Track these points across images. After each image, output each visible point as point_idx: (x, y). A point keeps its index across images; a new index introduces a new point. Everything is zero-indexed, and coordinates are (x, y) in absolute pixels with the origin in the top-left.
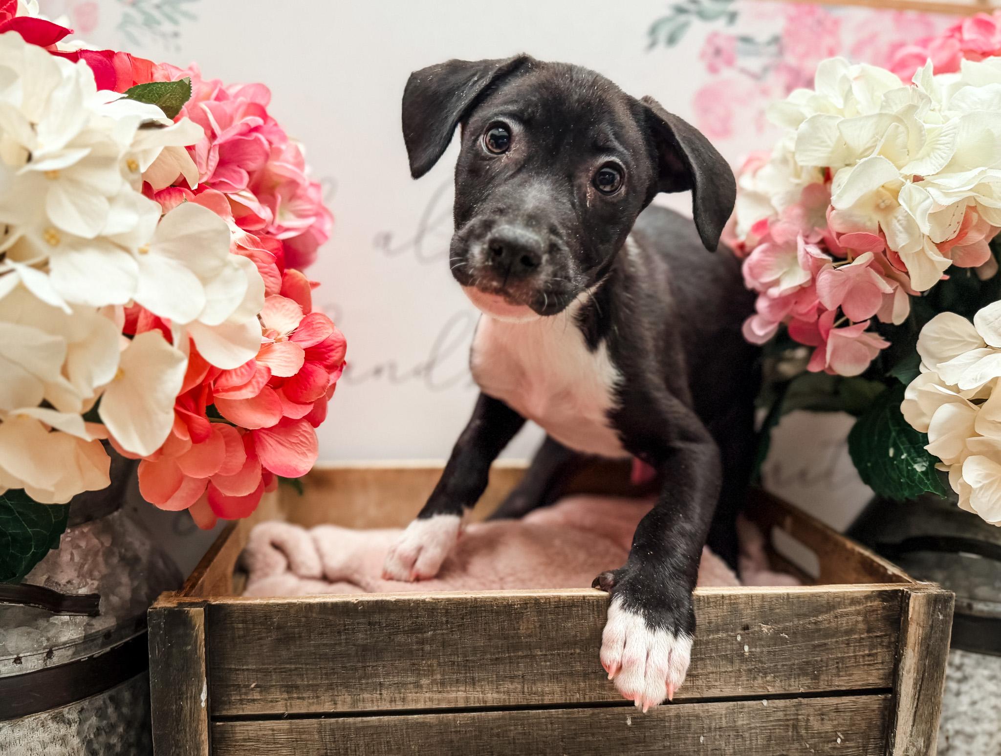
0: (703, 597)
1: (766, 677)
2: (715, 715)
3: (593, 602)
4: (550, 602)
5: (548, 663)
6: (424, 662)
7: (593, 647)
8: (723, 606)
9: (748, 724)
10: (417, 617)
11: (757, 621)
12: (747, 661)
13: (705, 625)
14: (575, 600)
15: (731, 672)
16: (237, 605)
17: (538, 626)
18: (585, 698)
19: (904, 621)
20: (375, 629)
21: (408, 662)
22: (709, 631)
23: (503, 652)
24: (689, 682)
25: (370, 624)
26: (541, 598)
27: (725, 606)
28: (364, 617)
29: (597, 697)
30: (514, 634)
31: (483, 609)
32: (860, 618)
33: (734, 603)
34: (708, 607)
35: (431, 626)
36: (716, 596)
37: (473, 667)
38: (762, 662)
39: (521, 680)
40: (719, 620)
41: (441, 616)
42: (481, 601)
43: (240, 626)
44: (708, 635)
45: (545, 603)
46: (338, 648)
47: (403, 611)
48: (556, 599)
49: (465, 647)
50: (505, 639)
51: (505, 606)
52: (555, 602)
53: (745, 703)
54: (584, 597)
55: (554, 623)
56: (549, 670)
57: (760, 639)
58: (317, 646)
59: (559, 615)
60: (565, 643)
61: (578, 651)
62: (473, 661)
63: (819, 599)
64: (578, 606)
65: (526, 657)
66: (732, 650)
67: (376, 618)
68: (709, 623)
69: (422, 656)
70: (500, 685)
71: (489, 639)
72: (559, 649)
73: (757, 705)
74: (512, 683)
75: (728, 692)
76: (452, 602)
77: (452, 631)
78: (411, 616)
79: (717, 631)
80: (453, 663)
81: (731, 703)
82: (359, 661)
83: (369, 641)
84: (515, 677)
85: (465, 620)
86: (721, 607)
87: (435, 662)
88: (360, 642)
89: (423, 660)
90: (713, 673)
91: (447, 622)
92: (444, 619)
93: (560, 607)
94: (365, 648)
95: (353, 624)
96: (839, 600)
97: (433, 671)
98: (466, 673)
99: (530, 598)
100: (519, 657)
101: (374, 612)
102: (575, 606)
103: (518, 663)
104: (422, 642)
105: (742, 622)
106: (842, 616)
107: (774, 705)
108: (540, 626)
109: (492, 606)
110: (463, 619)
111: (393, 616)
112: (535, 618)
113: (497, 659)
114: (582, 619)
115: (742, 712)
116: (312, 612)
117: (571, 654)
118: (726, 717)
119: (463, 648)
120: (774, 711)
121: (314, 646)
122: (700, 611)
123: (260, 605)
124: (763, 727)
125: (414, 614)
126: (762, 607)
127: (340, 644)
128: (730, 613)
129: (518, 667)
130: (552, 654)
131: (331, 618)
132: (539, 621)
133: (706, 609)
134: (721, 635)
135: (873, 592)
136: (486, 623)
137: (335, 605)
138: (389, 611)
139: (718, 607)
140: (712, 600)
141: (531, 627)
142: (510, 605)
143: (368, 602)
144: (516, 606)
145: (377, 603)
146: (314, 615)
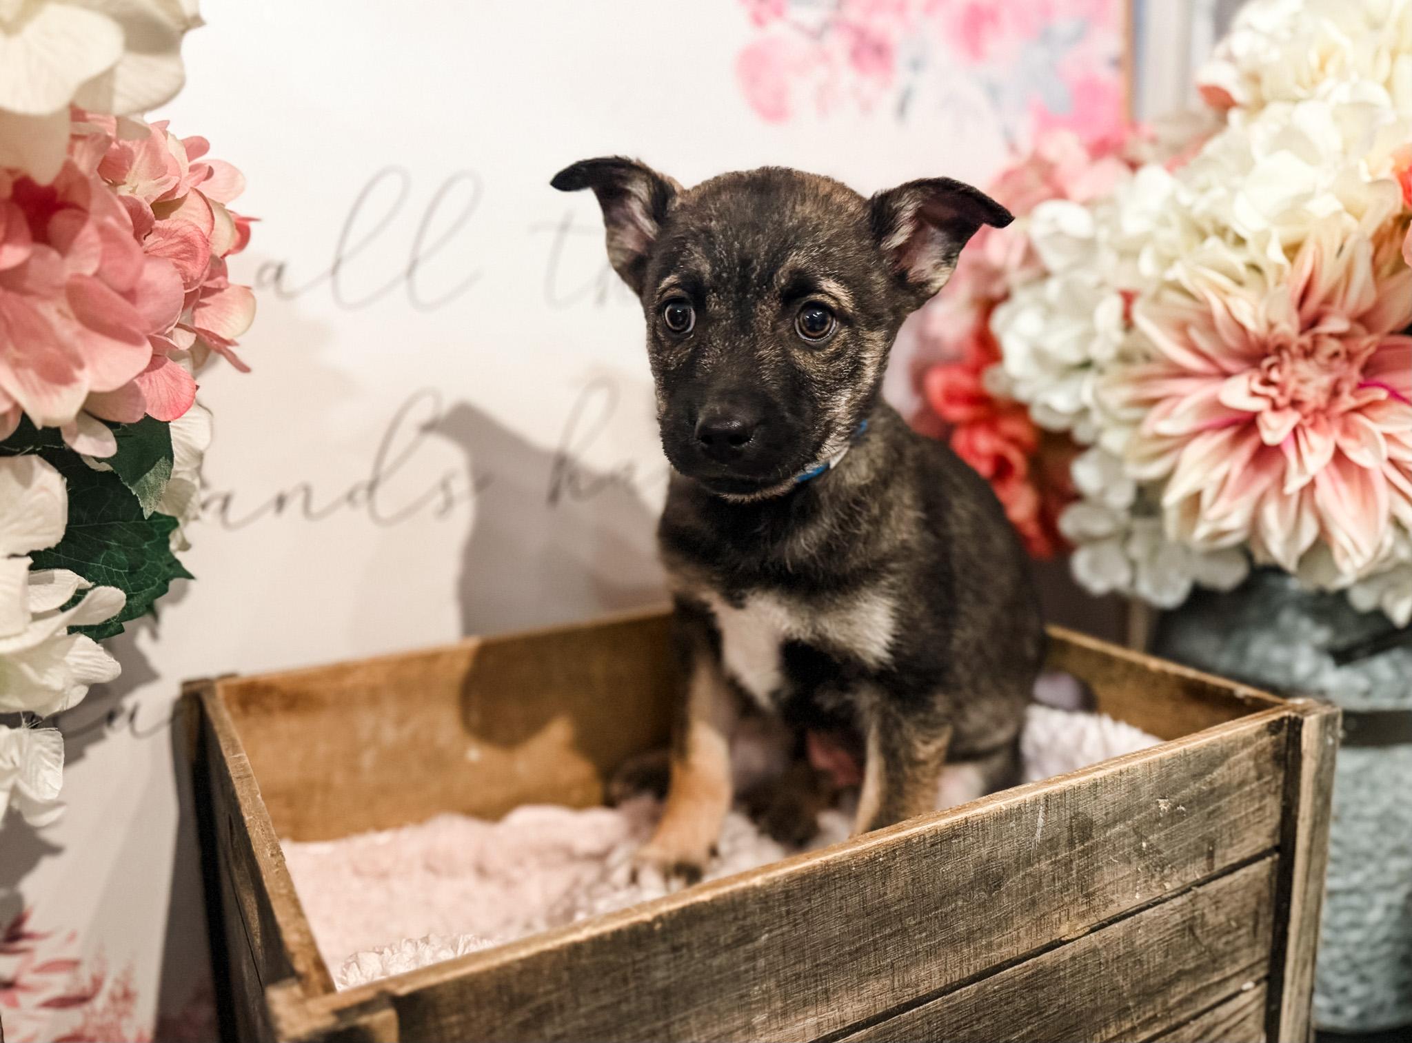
0: (1101, 778)
1: (1162, 871)
2: (1112, 941)
3: (977, 824)
5: (924, 934)
6: (757, 988)
7: (979, 891)
8: (1120, 786)
9: (1147, 941)
10: (745, 918)
11: (1154, 796)
12: (1145, 855)
13: (1101, 818)
14: (956, 828)
15: (1129, 875)
18: (969, 970)
19: (1293, 756)
20: (681, 957)
21: (735, 995)
22: (1107, 826)
23: (867, 936)
24: (1085, 906)
25: (675, 949)
27: (1123, 787)
28: (664, 940)
29: (983, 964)
30: (880, 903)
31: (837, 876)
32: (1251, 764)
33: (1133, 779)
34: (1105, 792)
35: (764, 926)
36: (1113, 775)
37: (826, 973)
38: (1159, 852)
39: (890, 971)
40: (1116, 807)
41: (780, 906)
42: (835, 865)
43: (454, 1019)
44: (1105, 832)
45: (919, 842)
46: (624, 1008)
47: (723, 912)
48: (933, 833)
49: (814, 946)
50: (868, 914)
51: (866, 863)
52: (931, 837)
53: (1143, 913)
55: (930, 871)
56: (925, 944)
57: (1158, 820)
58: (590, 1015)
59: (935, 856)
60: (944, 897)
61: (960, 903)
62: (826, 964)
63: (1215, 748)
65: (894, 933)
66: (1130, 845)
67: (684, 937)
68: (1107, 814)
69: (755, 979)
70: (863, 988)
71: (847, 922)
72: (937, 908)
73: (1154, 912)
74: (878, 980)
75: (1126, 903)
76: (794, 878)
77: (795, 926)
78: (736, 919)
79: (1115, 822)
80: (798, 976)
81: (1129, 919)
82: (658, 1019)
83: (673, 979)
84: (883, 968)
85: (812, 902)
87: (772, 983)
88: (660, 985)
89: (755, 985)
90: (1110, 883)
91: (788, 912)
92: (784, 909)
93: (937, 844)
94: (666, 993)
95: (647, 957)
96: (1231, 744)
97: (770, 998)
98: (817, 986)
99: (899, 841)
100: (885, 937)
101: (680, 927)
102: (957, 836)
103: (886, 947)
104: (752, 958)
105: (1140, 802)
106: (1235, 765)
107: (1171, 906)
108: (913, 879)
109: (850, 867)
110: (809, 901)
111: (708, 926)
112: (905, 870)
113: (857, 950)
114: (964, 853)
115: (1139, 928)
116: (579, 957)
117: (953, 910)
118: (1123, 940)
119: (811, 947)
120: (1171, 915)
121: (586, 1016)
122: (1097, 800)
123: (488, 972)
124: (1161, 939)
125: (741, 913)
126: (1160, 775)
127: (627, 1000)
128: (1127, 794)
129: (886, 952)
130: (927, 919)
131: (611, 958)
132: (913, 872)
133: (1103, 795)
134: (1119, 828)
135: (1263, 725)
136: (842, 898)
137: (617, 934)
138: (702, 919)
139: (1115, 789)
140: (1109, 781)
141: (901, 884)
142: (873, 860)
143: (670, 913)
144: (881, 859)
145: (683, 910)
146: (584, 961)
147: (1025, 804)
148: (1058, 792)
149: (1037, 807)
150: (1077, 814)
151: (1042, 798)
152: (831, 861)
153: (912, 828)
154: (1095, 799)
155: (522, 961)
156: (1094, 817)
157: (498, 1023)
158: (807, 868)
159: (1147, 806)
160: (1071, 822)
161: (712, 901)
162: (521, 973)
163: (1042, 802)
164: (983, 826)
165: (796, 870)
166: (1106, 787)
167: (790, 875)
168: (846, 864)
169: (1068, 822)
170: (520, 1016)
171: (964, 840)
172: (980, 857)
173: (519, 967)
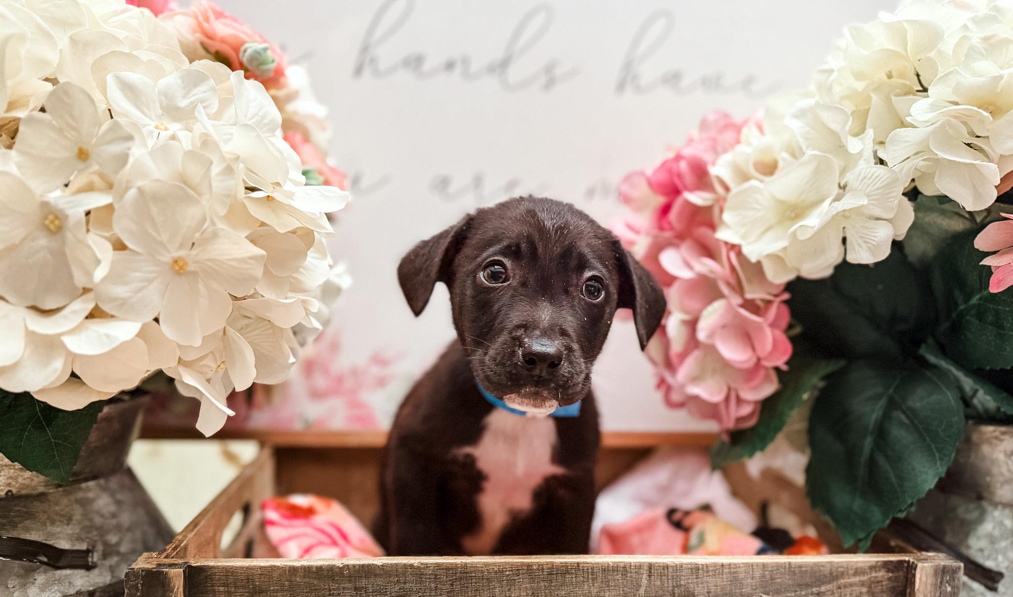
0: (702, 565)
3: (588, 569)
8: (723, 574)
10: (405, 583)
11: (757, 591)
13: (703, 594)
14: (569, 567)
16: (218, 567)
17: (530, 594)
19: (910, 593)
25: (356, 588)
27: (725, 576)
28: (350, 581)
31: (473, 575)
32: (864, 589)
33: (734, 573)
34: (707, 576)
36: (715, 565)
41: (430, 582)
42: (471, 568)
43: (222, 589)
45: (538, 569)
47: (390, 576)
48: (550, 566)
51: (496, 572)
54: (578, 564)
55: (547, 591)
59: (552, 582)
63: (822, 569)
64: (572, 574)
67: (363, 582)
68: (708, 593)
78: (399, 582)
86: (721, 576)
92: (433, 585)
93: (553, 574)
95: (338, 589)
96: (842, 570)
99: (523, 564)
101: (361, 576)
102: (569, 573)
105: (742, 592)
106: (845, 587)
109: (483, 572)
110: (452, 584)
111: (380, 581)
112: (527, 585)
114: (576, 587)
122: (699, 580)
123: (242, 568)
126: (763, 576)
128: (729, 583)
131: (315, 582)
132: (532, 588)
133: (705, 577)
135: (878, 562)
136: (476, 590)
137: (320, 569)
138: (376, 575)
139: (717, 576)
140: (710, 569)
142: (501, 572)
143: (354, 566)
144: (507, 573)
145: (363, 566)
146: (298, 579)
147: (631, 566)
148: (661, 564)
149: (642, 571)
150: (680, 586)
151: (645, 565)
152: (469, 564)
154: (697, 578)
155: (261, 568)
156: (696, 592)
158: (451, 564)
160: (673, 590)
163: (646, 568)
164: (592, 572)
166: (707, 572)
168: (480, 569)
169: (670, 588)
171: (576, 577)
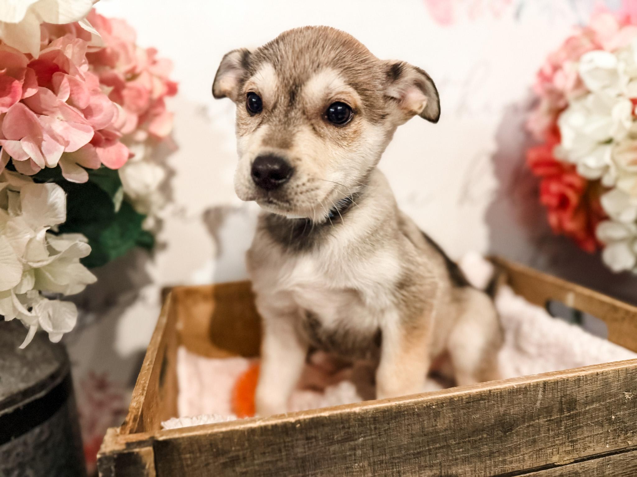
0: (583, 376)
1: (627, 434)
2: (589, 470)
3: (497, 394)
4: (462, 399)
5: (461, 450)
6: (357, 465)
7: (498, 431)
8: (597, 382)
9: (613, 473)
10: (349, 428)
11: (621, 390)
12: (613, 423)
13: (583, 399)
14: (483, 395)
15: (601, 434)
16: (183, 438)
17: (452, 421)
18: (490, 473)
20: (311, 443)
21: (343, 466)
22: (586, 404)
23: (424, 446)
24: (570, 447)
25: (308, 439)
26: (455, 397)
27: (599, 382)
28: (301, 433)
29: (500, 471)
30: (432, 430)
31: (406, 413)
33: (606, 378)
34: (586, 385)
35: (361, 434)
36: (592, 375)
37: (398, 462)
38: (623, 422)
39: (439, 467)
40: (594, 394)
41: (370, 424)
42: (405, 407)
43: (188, 456)
44: (586, 407)
45: (458, 400)
46: (280, 464)
47: (336, 424)
48: (468, 396)
49: (391, 447)
50: (425, 435)
51: (424, 408)
52: (467, 398)
53: (611, 456)
54: (490, 391)
55: (465, 417)
56: (462, 455)
57: (624, 404)
58: (261, 464)
59: (469, 409)
60: (474, 432)
61: (485, 436)
62: (399, 458)
64: (485, 399)
65: (442, 447)
66: (603, 416)
67: (313, 433)
68: (586, 397)
69: (355, 460)
70: (422, 474)
71: (412, 438)
72: (469, 437)
73: (620, 456)
74: (431, 470)
75: (599, 450)
76: (379, 411)
77: (379, 435)
78: (344, 428)
79: (592, 402)
80: (382, 462)
81: (601, 459)
82: (299, 472)
83: (307, 454)
84: (434, 465)
85: (390, 425)
86: (596, 383)
87: (366, 463)
88: (299, 455)
89: (355, 463)
90: (588, 437)
91: (375, 428)
92: (373, 426)
93: (470, 402)
94: (304, 460)
95: (292, 441)
97: (364, 471)
98: (393, 468)
99: (446, 398)
100: (436, 448)
101: (311, 428)
103: (436, 453)
104: (354, 449)
105: (611, 393)
107: (632, 455)
108: (454, 420)
109: (414, 409)
110: (389, 424)
111: (327, 429)
112: (449, 415)
113: (418, 453)
114: (488, 409)
115: (609, 464)
116: (254, 435)
117: (480, 439)
118: (597, 470)
119: (389, 448)
120: (632, 459)
121: (258, 465)
122: (580, 388)
123: (205, 436)
124: (624, 473)
125: (347, 425)
126: (626, 378)
127: (281, 460)
128: (602, 387)
129: (436, 456)
130: (463, 442)
131: (272, 438)
132: (454, 416)
133: (585, 386)
134: (595, 405)
136: (409, 425)
137: (275, 427)
138: (323, 425)
139: (593, 383)
140: (589, 378)
141: (447, 422)
142: (429, 407)
143: (305, 420)
144: (434, 407)
145: (312, 419)
146: (256, 438)
147: (530, 386)
148: (553, 381)
149: (538, 388)
150: (565, 396)
151: (541, 383)
152: (402, 404)
153: (454, 392)
154: (579, 387)
155: (222, 432)
156: (578, 398)
157: (211, 461)
158: (387, 407)
159: (615, 395)
160: (561, 399)
161: (329, 416)
162: (223, 439)
163: (542, 386)
164: (501, 395)
165: (380, 407)
166: (586, 381)
167: (377, 409)
168: (411, 407)
169: (559, 399)
170: (222, 460)
171: (488, 402)
172: (499, 412)
173: (221, 435)
